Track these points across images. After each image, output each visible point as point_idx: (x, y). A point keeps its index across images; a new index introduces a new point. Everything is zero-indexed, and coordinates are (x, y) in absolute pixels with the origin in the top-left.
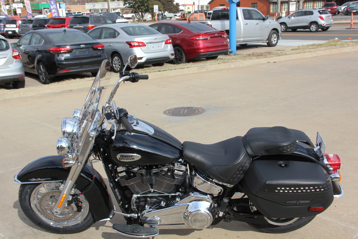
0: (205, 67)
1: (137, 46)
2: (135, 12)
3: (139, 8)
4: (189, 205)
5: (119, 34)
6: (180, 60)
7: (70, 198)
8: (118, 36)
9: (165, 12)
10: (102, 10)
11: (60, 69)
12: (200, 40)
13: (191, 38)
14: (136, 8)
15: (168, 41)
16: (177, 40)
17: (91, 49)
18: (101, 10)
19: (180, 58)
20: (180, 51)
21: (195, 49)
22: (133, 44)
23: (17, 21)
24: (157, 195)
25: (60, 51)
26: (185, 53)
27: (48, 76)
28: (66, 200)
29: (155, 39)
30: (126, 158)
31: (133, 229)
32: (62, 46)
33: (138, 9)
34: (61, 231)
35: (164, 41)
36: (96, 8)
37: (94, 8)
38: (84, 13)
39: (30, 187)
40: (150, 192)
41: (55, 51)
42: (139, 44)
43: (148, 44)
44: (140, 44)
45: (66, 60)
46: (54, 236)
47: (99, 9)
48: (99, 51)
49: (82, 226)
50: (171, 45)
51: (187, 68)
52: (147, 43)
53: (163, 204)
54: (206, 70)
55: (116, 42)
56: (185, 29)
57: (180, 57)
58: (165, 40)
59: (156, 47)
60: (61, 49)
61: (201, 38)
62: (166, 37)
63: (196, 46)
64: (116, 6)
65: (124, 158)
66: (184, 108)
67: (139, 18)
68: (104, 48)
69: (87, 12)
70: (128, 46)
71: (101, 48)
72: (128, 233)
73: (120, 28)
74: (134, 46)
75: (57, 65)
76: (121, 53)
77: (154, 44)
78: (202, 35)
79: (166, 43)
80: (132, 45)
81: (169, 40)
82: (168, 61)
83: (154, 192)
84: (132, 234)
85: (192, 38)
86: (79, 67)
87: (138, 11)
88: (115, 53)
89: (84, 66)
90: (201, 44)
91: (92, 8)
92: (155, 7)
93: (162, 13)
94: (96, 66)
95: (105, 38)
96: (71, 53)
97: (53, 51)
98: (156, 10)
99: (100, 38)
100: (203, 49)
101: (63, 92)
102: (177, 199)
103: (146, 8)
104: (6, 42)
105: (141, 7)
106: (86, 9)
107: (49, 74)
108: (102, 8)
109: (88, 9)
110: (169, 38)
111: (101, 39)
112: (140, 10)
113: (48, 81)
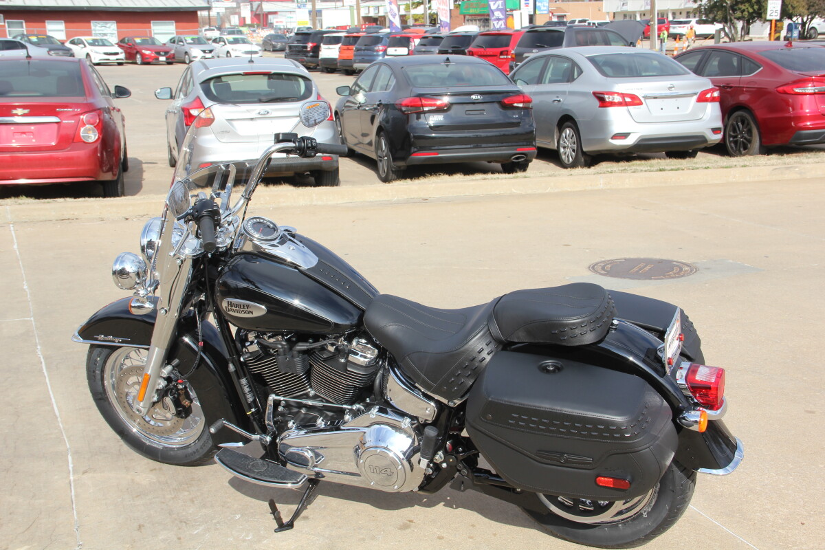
0: (796, 167)
1: (620, 104)
2: (725, 20)
3: (736, 7)
4: (365, 433)
5: (581, 72)
6: (745, 148)
7: (162, 384)
8: (579, 76)
9: (812, 19)
10: (644, 15)
11: (416, 148)
12: (806, 94)
13: (781, 89)
14: (726, 10)
15: (708, 93)
16: (743, 93)
17: (496, 106)
18: (641, 15)
19: (745, 141)
20: (748, 124)
21: (790, 119)
22: (609, 98)
23: (411, 40)
24: (321, 404)
25: (423, 106)
26: (758, 129)
27: (392, 164)
28: (154, 388)
29: (670, 88)
30: (238, 309)
31: (252, 465)
32: (429, 96)
33: (734, 10)
34: (159, 455)
35: (695, 94)
36: (629, 10)
37: (625, 8)
38: (594, 22)
39: (101, 353)
40: (307, 396)
41: (411, 106)
42: (624, 99)
43: (648, 101)
44: (628, 100)
45: (436, 128)
46: (148, 463)
47: (635, 12)
48: (516, 111)
49: (195, 453)
50: (717, 105)
51: (743, 166)
52: (646, 97)
53: (320, 423)
54: (798, 176)
55: (572, 93)
56: (767, 65)
57: (745, 139)
58: (699, 91)
59: (670, 108)
60: (424, 102)
61: (810, 89)
62: (705, 83)
63: (793, 109)
64: (681, 5)
65: (233, 308)
66: (647, 261)
67: (733, 35)
68: (531, 105)
69: (605, 19)
70: (597, 103)
71: (521, 105)
72: (239, 470)
73: (586, 57)
74: (612, 104)
75: (412, 140)
76: (578, 119)
77: (666, 100)
78: (813, 81)
79: (702, 98)
80: (607, 100)
81: (712, 90)
82: (702, 146)
83: (315, 397)
84: (246, 473)
85: (785, 88)
86: (472, 146)
87: (733, 18)
88: (566, 120)
89: (483, 145)
90: (808, 107)
91: (619, 10)
92: (773, 5)
93: (802, 20)
94: (504, 148)
95: (551, 81)
96: (445, 114)
97: (408, 106)
98: (774, 14)
99: (539, 80)
100: (812, 118)
101: (407, 202)
102: (347, 417)
103: (756, 7)
104: (308, 82)
105: (740, 6)
106: (604, 11)
107: (395, 159)
108: (643, 9)
109: (608, 13)
110: (711, 86)
111: (541, 83)
112: (738, 14)
113: (391, 175)
